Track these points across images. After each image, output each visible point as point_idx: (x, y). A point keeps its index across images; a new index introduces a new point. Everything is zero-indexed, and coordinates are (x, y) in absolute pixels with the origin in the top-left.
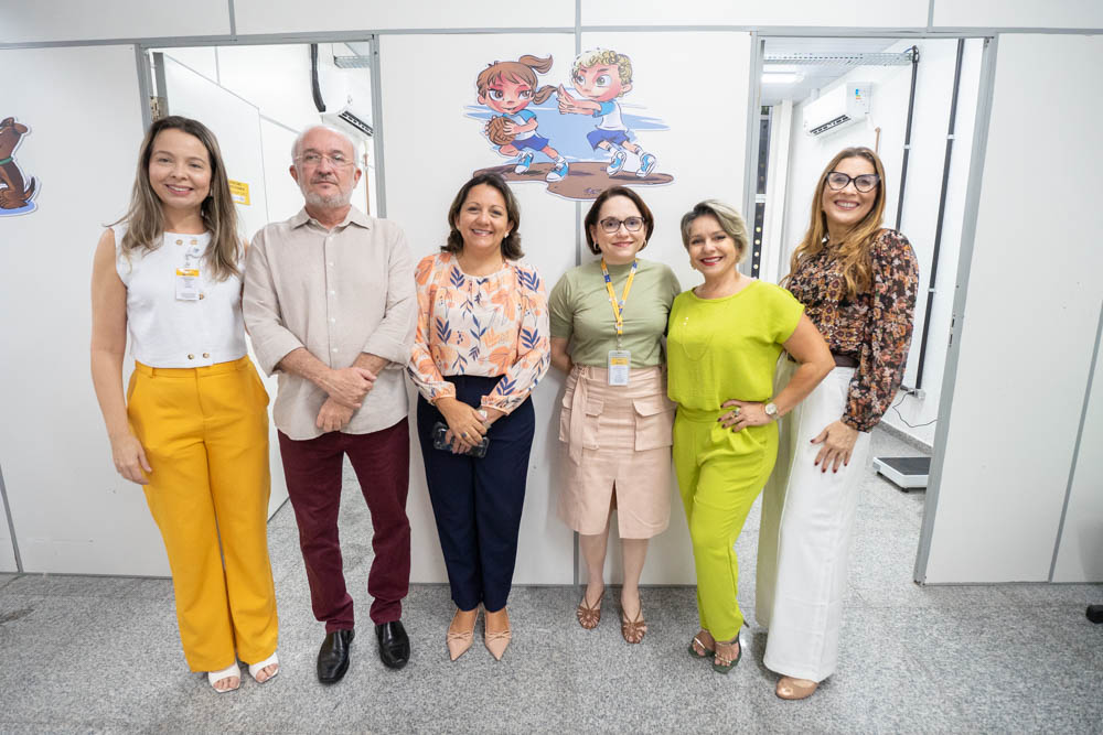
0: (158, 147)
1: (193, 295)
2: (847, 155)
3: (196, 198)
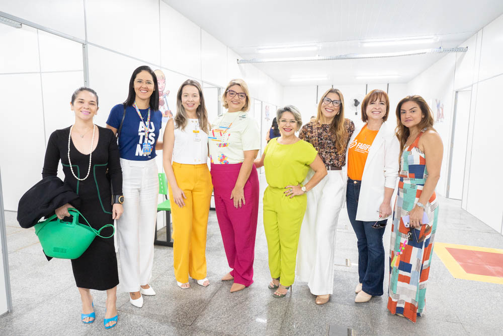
0: (183, 92)
1: (198, 139)
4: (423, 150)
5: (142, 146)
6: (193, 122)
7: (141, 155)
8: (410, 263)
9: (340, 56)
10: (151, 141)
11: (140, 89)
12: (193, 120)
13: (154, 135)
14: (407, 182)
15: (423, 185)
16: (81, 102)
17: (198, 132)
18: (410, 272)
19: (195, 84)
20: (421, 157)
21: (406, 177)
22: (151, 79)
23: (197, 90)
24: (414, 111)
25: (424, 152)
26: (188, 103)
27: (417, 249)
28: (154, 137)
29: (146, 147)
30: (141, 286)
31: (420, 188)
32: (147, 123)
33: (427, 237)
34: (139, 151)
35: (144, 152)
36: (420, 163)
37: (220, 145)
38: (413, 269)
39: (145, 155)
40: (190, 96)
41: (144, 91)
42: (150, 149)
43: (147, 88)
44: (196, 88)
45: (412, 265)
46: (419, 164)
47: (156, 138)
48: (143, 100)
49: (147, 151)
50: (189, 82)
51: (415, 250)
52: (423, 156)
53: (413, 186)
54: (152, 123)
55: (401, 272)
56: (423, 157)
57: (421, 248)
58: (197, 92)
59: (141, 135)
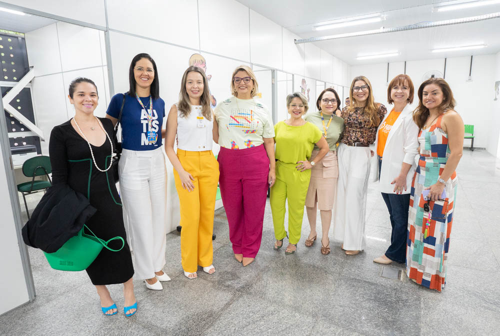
0: (188, 79)
1: (202, 126)
2: (356, 81)
3: (200, 94)
4: (445, 130)
5: (146, 134)
6: (197, 108)
7: (147, 144)
8: (434, 236)
9: (409, 26)
10: (155, 129)
11: (140, 77)
12: (196, 106)
13: (158, 123)
14: (429, 162)
15: (445, 164)
16: (82, 95)
17: (202, 118)
18: (434, 245)
19: (199, 70)
20: (443, 137)
21: (429, 156)
22: (151, 66)
23: (202, 77)
24: (435, 94)
25: (446, 132)
26: (193, 89)
27: (441, 223)
28: (157, 125)
29: (151, 135)
30: (155, 273)
31: (442, 166)
32: (150, 111)
33: (450, 212)
34: (144, 141)
35: (149, 141)
36: (443, 142)
37: (247, 132)
38: (438, 242)
39: (150, 144)
40: (195, 83)
41: (145, 79)
42: (155, 137)
43: (148, 76)
44: (199, 74)
45: (436, 238)
46: (441, 143)
47: (160, 125)
48: (145, 88)
49: (152, 139)
50: (193, 69)
51: (438, 225)
52: (445, 135)
53: (435, 165)
54: (154, 111)
55: (426, 245)
56: (446, 137)
57: (444, 222)
58: (201, 78)
59: (144, 122)
